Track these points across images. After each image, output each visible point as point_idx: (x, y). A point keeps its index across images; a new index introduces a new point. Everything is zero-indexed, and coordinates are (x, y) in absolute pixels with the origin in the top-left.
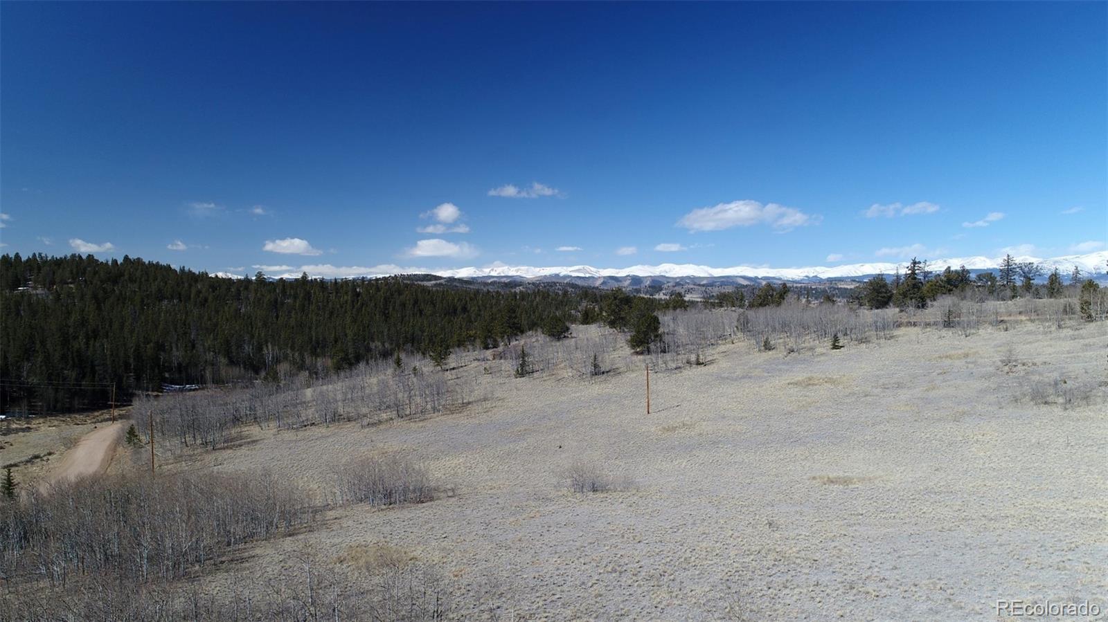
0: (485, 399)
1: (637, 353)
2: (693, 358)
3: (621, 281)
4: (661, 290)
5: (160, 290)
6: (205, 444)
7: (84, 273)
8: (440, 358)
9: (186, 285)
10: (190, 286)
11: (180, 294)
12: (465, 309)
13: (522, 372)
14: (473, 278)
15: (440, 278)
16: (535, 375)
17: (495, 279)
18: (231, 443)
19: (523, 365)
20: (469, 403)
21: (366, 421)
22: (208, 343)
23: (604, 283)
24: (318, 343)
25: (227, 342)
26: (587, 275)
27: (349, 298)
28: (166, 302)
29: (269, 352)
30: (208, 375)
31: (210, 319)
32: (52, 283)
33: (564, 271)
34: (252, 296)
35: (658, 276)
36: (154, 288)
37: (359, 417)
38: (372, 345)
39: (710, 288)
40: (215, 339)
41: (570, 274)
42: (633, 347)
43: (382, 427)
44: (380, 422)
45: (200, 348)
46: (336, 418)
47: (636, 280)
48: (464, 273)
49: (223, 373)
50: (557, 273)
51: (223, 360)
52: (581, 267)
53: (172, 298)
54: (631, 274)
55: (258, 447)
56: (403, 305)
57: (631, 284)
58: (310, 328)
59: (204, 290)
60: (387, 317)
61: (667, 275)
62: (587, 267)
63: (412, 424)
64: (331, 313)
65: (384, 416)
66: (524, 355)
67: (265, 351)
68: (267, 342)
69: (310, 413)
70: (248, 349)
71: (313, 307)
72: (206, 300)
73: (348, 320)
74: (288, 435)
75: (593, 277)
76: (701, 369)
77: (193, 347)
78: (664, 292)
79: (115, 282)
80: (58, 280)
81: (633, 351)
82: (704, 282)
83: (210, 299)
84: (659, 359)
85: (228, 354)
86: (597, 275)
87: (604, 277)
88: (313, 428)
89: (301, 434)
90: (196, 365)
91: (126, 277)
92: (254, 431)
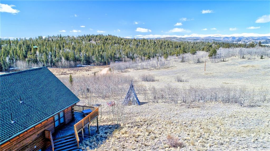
0: (172, 67)
6: (121, 72)
7: (101, 38)
8: (166, 57)
9: (120, 41)
11: (119, 43)
13: (183, 61)
16: (185, 62)
18: (126, 72)
20: (169, 67)
22: (124, 53)
24: (145, 54)
25: (127, 53)
26: (219, 37)
30: (123, 60)
31: (124, 48)
32: (96, 40)
34: (133, 43)
35: (241, 37)
36: (114, 41)
37: (148, 69)
41: (214, 36)
45: (122, 54)
46: (144, 69)
47: (234, 38)
48: (185, 36)
49: (126, 59)
50: (210, 36)
51: (126, 57)
53: (117, 43)
54: (233, 36)
57: (232, 39)
58: (144, 50)
59: (123, 42)
61: (244, 36)
63: (157, 70)
64: (149, 47)
65: (152, 69)
66: (183, 58)
67: (134, 55)
68: (135, 53)
69: (139, 67)
70: (131, 55)
71: (145, 46)
72: (124, 44)
73: (152, 49)
74: (135, 71)
76: (224, 62)
77: (121, 54)
78: (241, 41)
79: (107, 40)
81: (209, 58)
84: (217, 60)
85: (127, 56)
86: (222, 37)
87: (224, 37)
88: (140, 70)
90: (121, 58)
91: (109, 39)
92: (129, 70)
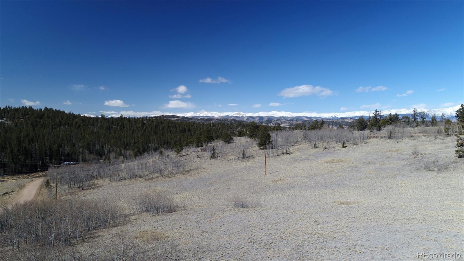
0: (198, 169)
1: (261, 149)
2: (284, 151)
3: (254, 118)
4: (271, 122)
5: (60, 122)
6: (79, 187)
7: (28, 114)
8: (179, 151)
9: (71, 119)
10: (73, 120)
11: (69, 123)
12: (189, 130)
13: (213, 157)
14: (193, 117)
15: (179, 117)
16: (219, 158)
17: (202, 117)
18: (90, 187)
19: (213, 154)
20: (191, 170)
21: (147, 178)
22: (80, 144)
23: (248, 119)
24: (127, 144)
25: (89, 145)
26: (241, 116)
27: (140, 125)
28: (63, 127)
29: (106, 148)
30: (80, 158)
31: (81, 134)
32: (14, 118)
33: (231, 114)
34: (99, 124)
35: (270, 116)
36: (57, 121)
37: (144, 176)
38: (150, 145)
39: (292, 122)
40: (83, 143)
41: (233, 115)
42: (260, 146)
43: (154, 180)
44: (153, 178)
45: (77, 146)
46: (134, 176)
47: (261, 118)
48: (189, 115)
49: (87, 156)
50: (228, 115)
51: (87, 152)
52: (238, 112)
53: (65, 125)
54: (259, 115)
55: (101, 188)
56: (163, 128)
57: (259, 120)
58: (124, 138)
59: (79, 122)
60: (156, 133)
61: (274, 116)
62: (240, 112)
63: (167, 179)
64: (133, 132)
65: (155, 175)
66: (214, 150)
67: (105, 148)
68: (105, 144)
69: (124, 174)
70: (97, 147)
71: (125, 129)
72: (80, 126)
73: (140, 134)
74: (114, 184)
75: (243, 117)
76: (288, 155)
77: (74, 146)
78: (273, 123)
79: (41, 118)
80: (16, 117)
81: (260, 148)
82: (289, 119)
83: (82, 125)
84: (270, 151)
85: (89, 149)
86: (244, 116)
87: (248, 117)
88: (125, 181)
89: (120, 183)
90: (75, 154)
91: (46, 116)
92: (100, 182)
